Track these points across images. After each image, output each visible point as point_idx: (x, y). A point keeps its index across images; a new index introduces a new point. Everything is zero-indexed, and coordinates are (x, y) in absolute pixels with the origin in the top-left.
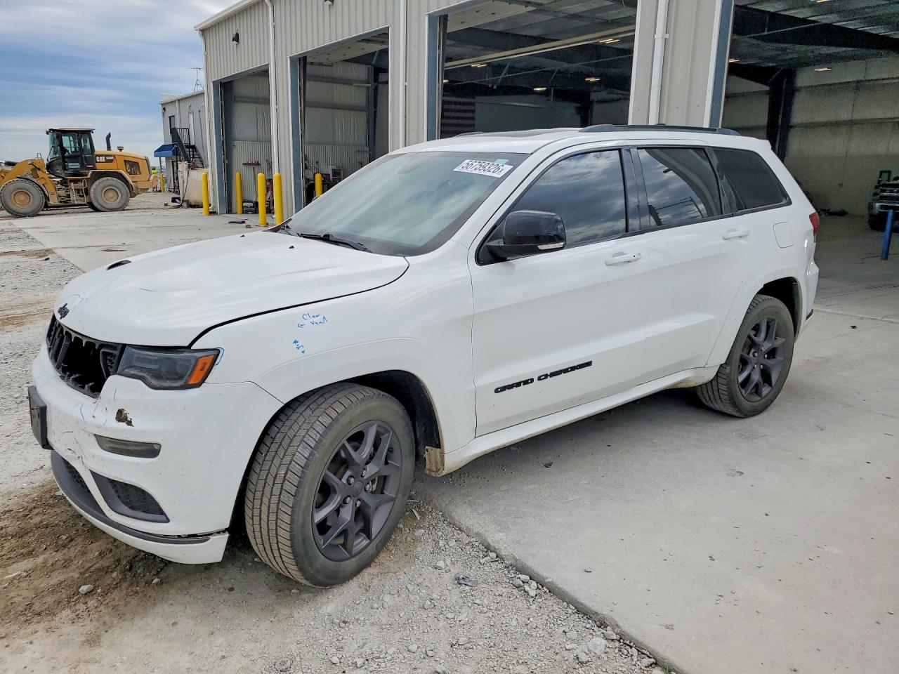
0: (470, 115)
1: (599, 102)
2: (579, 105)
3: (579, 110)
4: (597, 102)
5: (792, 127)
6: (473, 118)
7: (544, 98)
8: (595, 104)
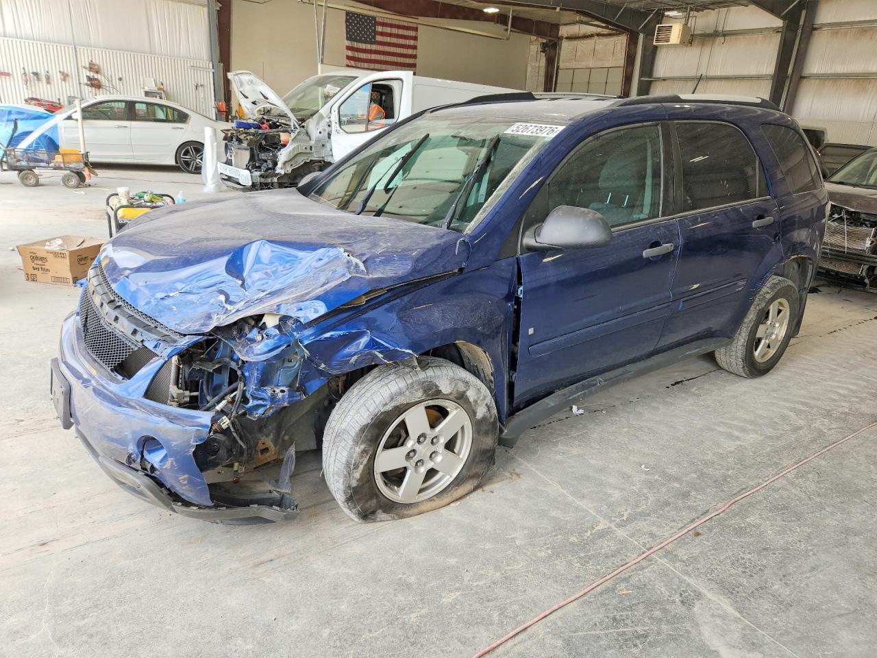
0: (412, 43)
1: (569, 38)
2: (544, 41)
3: (544, 46)
4: (567, 38)
5: (804, 77)
6: (415, 47)
7: (500, 27)
8: (564, 40)
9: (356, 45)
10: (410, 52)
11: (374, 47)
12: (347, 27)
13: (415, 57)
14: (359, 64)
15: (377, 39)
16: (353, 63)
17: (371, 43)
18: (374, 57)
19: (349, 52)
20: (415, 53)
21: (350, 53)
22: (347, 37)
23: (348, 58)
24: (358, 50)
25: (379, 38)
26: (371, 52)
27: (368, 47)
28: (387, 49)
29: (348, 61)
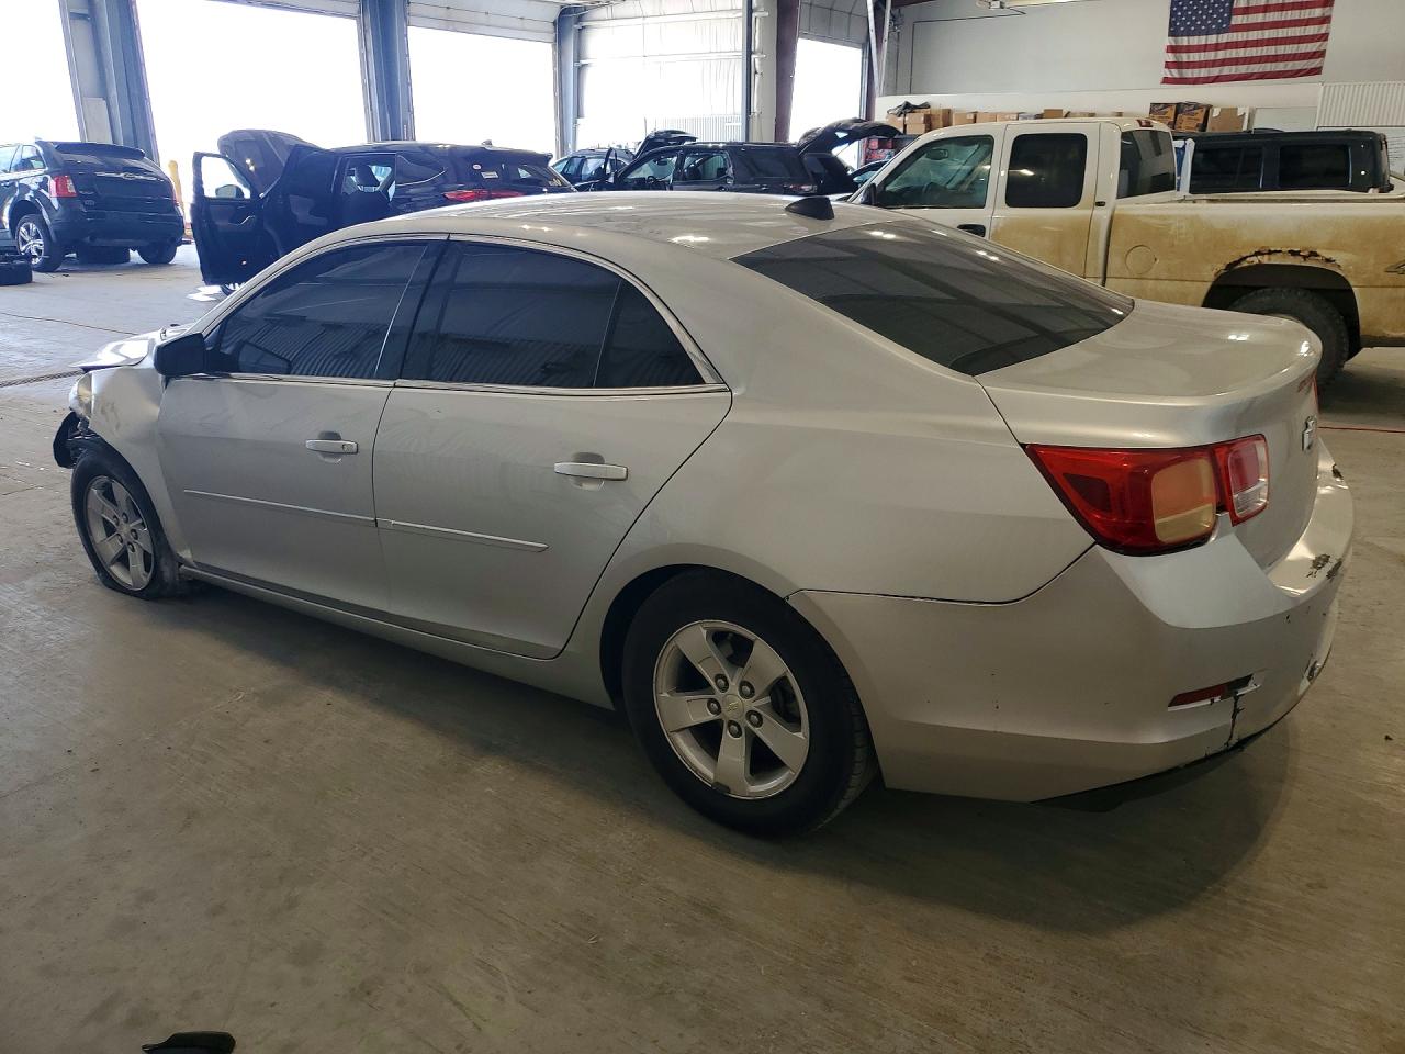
9: (1184, 41)
10: (1311, 30)
11: (1225, 38)
12: (1173, 14)
13: (1324, 37)
14: (1188, 73)
15: (1233, 23)
16: (1175, 73)
17: (1219, 31)
18: (1221, 55)
19: (1170, 54)
20: (1323, 31)
21: (1171, 57)
22: (1170, 31)
23: (1168, 65)
24: (1189, 49)
25: (1237, 20)
26: (1217, 47)
27: (1213, 39)
28: (1254, 35)
29: (1167, 70)
